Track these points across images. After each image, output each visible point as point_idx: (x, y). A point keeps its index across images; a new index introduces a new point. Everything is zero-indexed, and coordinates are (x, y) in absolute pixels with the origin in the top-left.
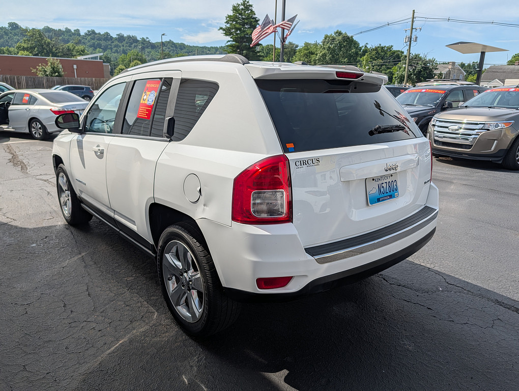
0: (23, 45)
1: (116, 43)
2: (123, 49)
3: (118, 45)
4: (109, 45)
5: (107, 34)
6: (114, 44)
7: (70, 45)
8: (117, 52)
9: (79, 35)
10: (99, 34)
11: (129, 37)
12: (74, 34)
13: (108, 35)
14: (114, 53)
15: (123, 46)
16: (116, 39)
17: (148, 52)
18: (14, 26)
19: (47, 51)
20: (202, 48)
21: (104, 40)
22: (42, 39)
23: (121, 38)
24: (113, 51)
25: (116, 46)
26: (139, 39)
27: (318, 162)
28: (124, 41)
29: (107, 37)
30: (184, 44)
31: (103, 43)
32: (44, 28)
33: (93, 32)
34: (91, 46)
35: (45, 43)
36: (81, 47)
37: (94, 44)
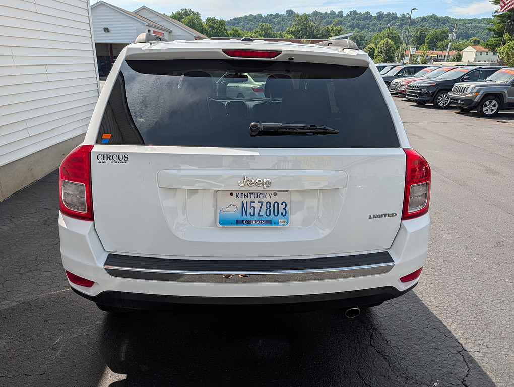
0: (291, 29)
1: (375, 21)
2: (380, 27)
3: (375, 23)
4: (367, 24)
5: (368, 13)
6: (372, 22)
7: (330, 27)
8: (373, 30)
9: (341, 16)
10: (361, 13)
11: (389, 14)
12: (337, 16)
13: (368, 15)
14: (371, 32)
15: (381, 24)
16: (375, 17)
17: (405, 29)
18: (290, 13)
19: (309, 34)
20: (472, 20)
21: (364, 19)
22: (307, 23)
23: (380, 16)
24: (370, 30)
25: (374, 25)
26: (398, 15)
27: (127, 159)
28: (383, 19)
29: (367, 16)
30: (449, 18)
31: (362, 23)
32: (313, 13)
33: (355, 12)
34: (350, 27)
35: (309, 26)
36: (338, 28)
37: (353, 23)
